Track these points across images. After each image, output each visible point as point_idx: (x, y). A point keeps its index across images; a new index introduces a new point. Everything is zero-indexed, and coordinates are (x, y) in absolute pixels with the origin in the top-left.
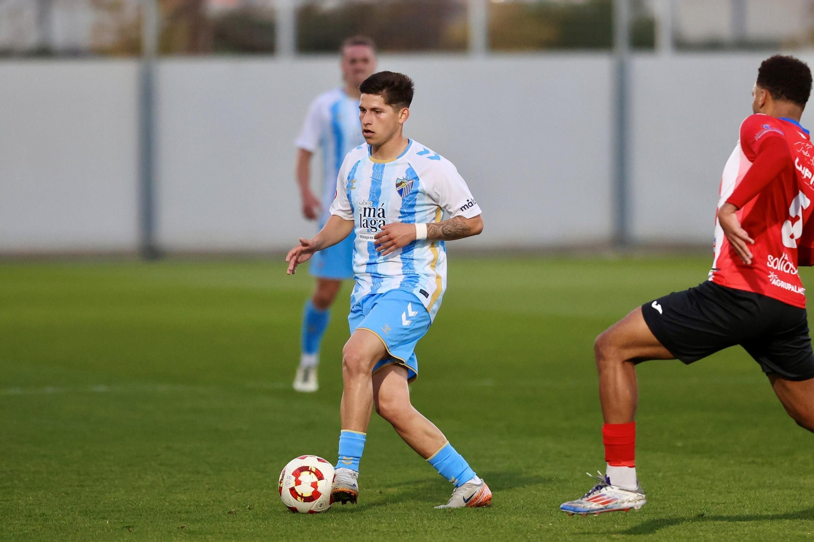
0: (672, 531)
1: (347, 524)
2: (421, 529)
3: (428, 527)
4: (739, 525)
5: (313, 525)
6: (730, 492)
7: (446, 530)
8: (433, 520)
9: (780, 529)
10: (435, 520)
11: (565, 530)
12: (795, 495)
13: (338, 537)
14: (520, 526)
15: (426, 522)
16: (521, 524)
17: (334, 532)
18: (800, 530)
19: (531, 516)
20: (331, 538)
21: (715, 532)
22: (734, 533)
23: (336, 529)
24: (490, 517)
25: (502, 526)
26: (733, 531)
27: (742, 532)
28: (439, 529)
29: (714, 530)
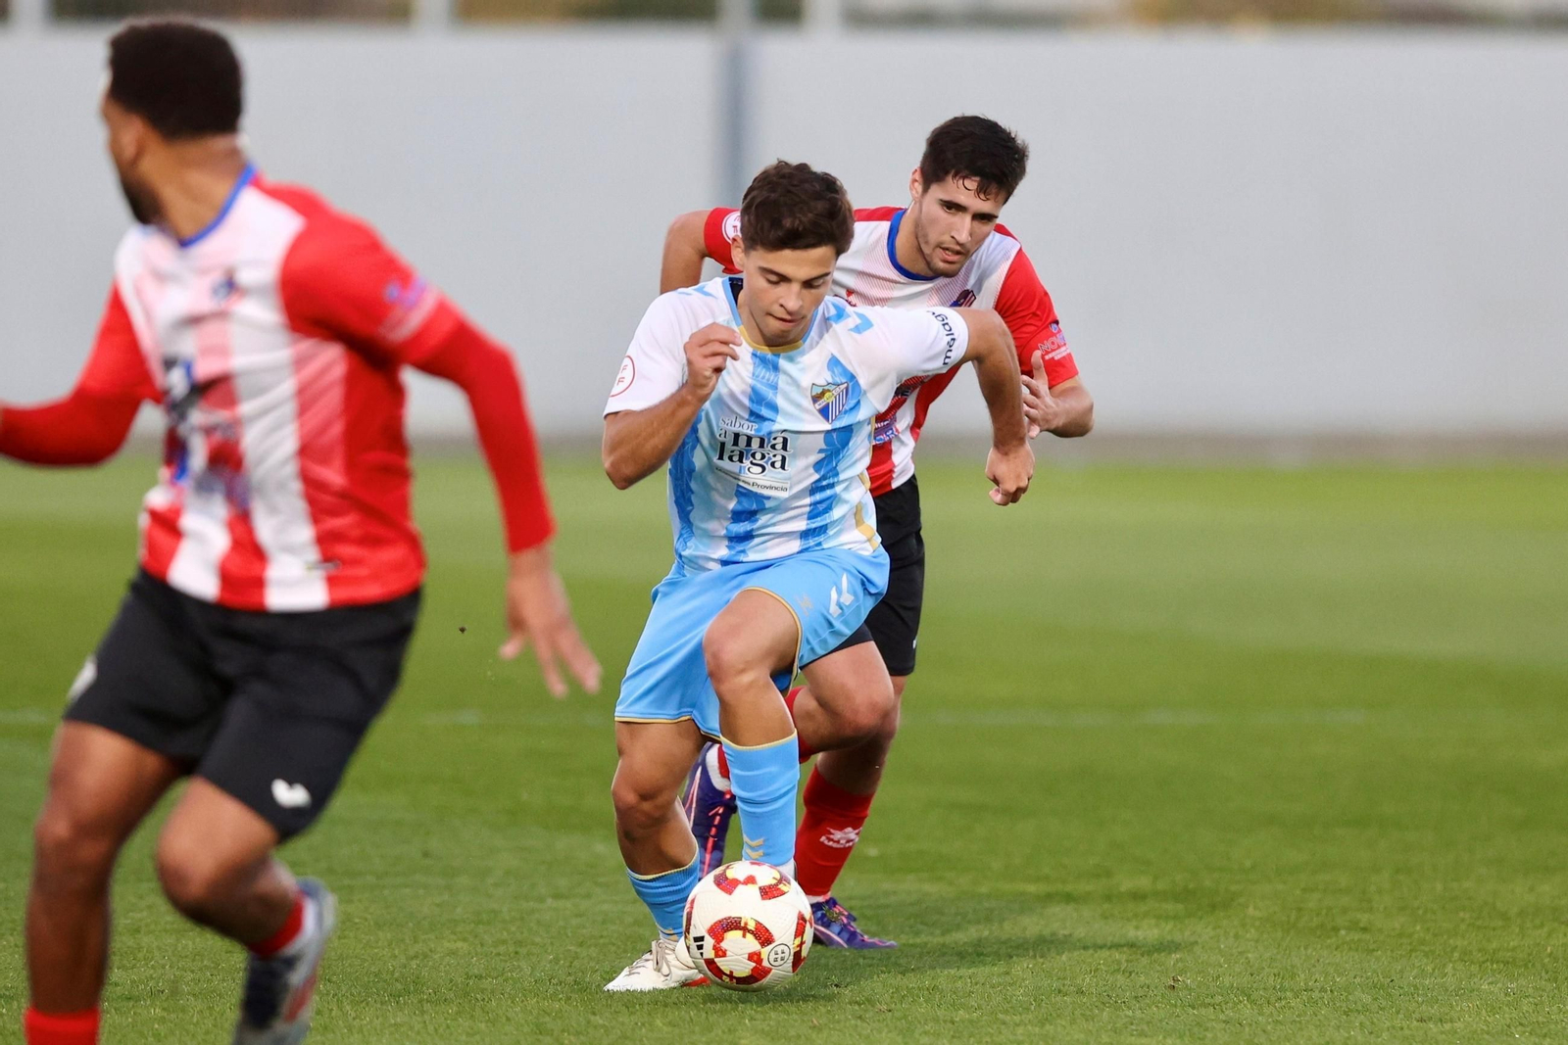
0: (864, 1032)
1: (183, 1010)
2: (340, 1022)
3: (354, 1019)
4: (1004, 1023)
5: (113, 1010)
6: (982, 954)
7: (391, 1025)
8: (364, 1004)
9: (1090, 1031)
10: (367, 1004)
11: (640, 1029)
12: (1119, 963)
13: (165, 1037)
14: (547, 1019)
15: (348, 1008)
16: (549, 1015)
17: (156, 1026)
18: (1132, 1035)
19: (569, 998)
20: (151, 1039)
21: (953, 1037)
22: (994, 1038)
23: (162, 1020)
24: (483, 1000)
25: (508, 1019)
26: (992, 1035)
27: (1011, 1037)
28: (377, 1022)
29: (952, 1033)
